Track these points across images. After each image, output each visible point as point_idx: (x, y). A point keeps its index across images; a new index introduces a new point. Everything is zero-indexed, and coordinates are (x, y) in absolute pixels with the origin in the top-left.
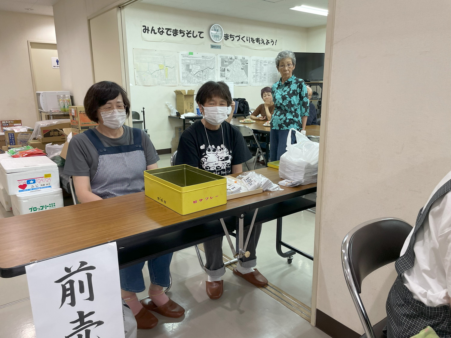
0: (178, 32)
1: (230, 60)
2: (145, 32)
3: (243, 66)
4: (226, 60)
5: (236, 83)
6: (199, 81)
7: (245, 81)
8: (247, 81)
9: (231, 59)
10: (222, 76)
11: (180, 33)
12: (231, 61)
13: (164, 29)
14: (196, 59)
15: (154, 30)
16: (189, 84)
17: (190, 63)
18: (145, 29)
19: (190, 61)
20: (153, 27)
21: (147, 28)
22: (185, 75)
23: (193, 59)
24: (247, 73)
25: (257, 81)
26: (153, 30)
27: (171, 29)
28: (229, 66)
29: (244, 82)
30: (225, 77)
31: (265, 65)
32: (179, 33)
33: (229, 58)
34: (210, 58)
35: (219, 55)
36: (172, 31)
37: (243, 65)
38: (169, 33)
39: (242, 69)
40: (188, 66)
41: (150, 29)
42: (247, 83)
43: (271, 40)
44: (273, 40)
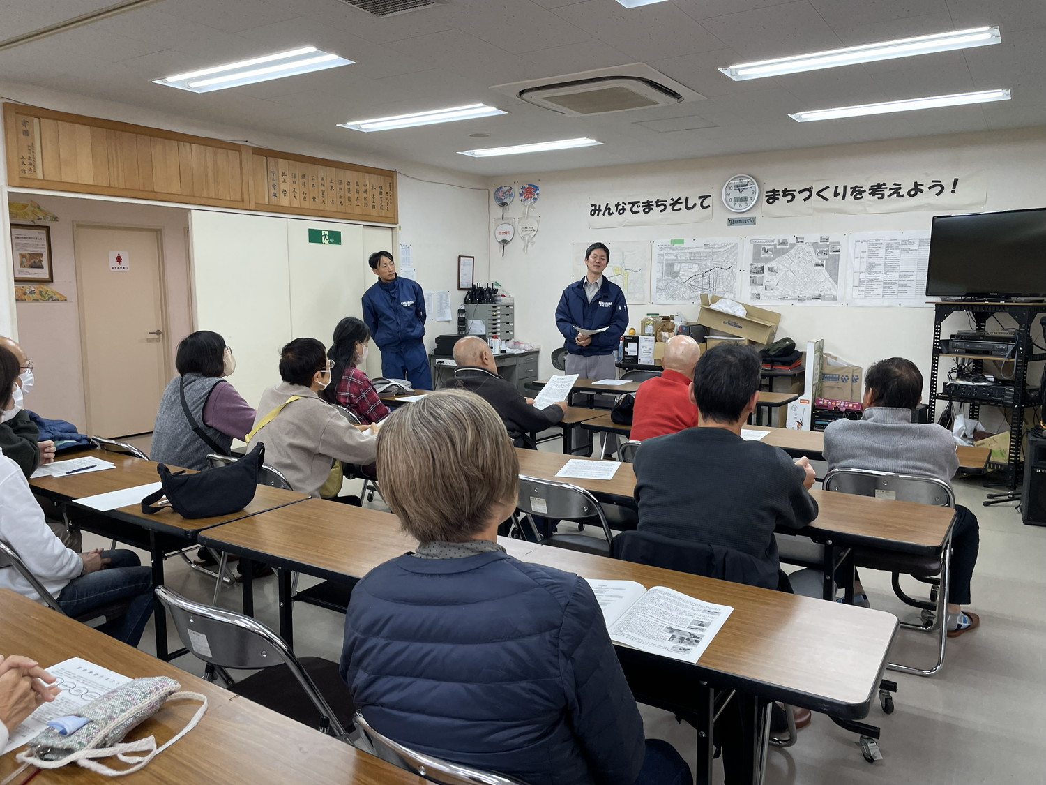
0: (653, 205)
1: (778, 247)
2: (592, 215)
3: (820, 259)
4: (767, 248)
5: (796, 299)
6: (692, 295)
7: (829, 293)
8: (835, 293)
9: (784, 243)
10: (756, 283)
11: (658, 206)
12: (783, 249)
13: (625, 204)
14: (690, 250)
15: (609, 209)
16: (670, 301)
17: (675, 260)
18: (595, 210)
19: (676, 256)
20: (607, 204)
21: (597, 208)
22: (661, 284)
23: (683, 251)
24: (834, 275)
25: (872, 293)
26: (607, 208)
27: (639, 202)
28: (776, 260)
29: (824, 296)
30: (762, 285)
31: (906, 251)
32: (654, 207)
33: (776, 242)
34: (722, 247)
35: (749, 238)
36: (641, 204)
37: (821, 256)
38: (635, 209)
39: (817, 265)
40: (671, 265)
41: (603, 208)
42: (834, 298)
43: (933, 182)
44: (940, 182)
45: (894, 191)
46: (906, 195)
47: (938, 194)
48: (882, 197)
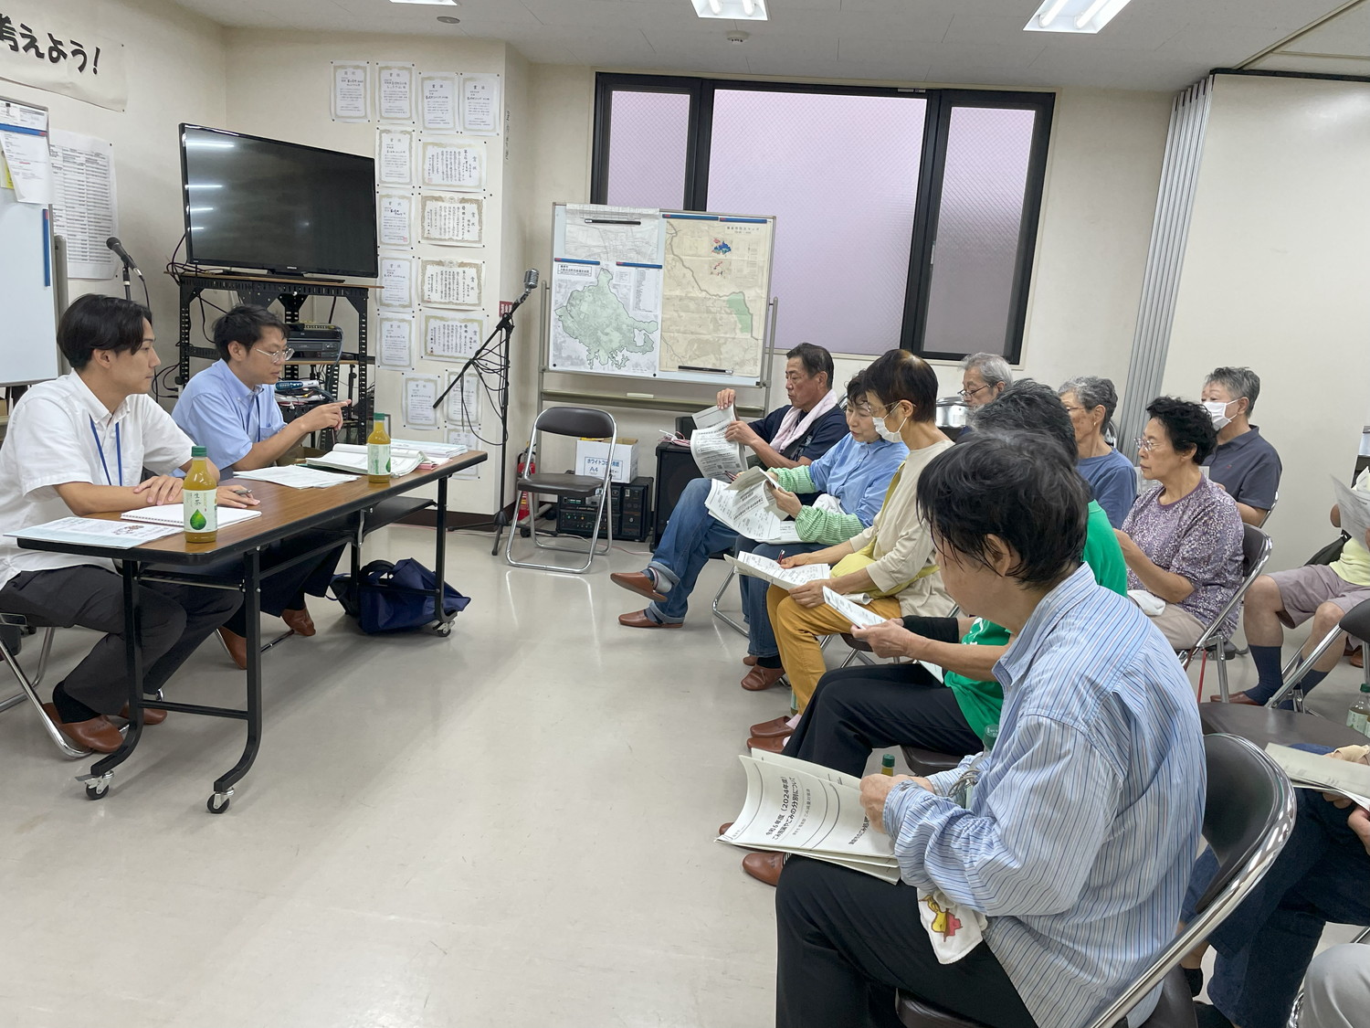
43: (72, 42)
44: (81, 46)
45: (28, 40)
46: (47, 56)
47: (81, 68)
48: (15, 48)
